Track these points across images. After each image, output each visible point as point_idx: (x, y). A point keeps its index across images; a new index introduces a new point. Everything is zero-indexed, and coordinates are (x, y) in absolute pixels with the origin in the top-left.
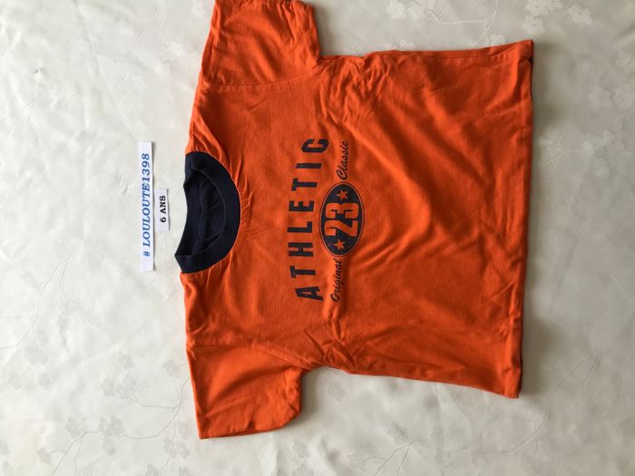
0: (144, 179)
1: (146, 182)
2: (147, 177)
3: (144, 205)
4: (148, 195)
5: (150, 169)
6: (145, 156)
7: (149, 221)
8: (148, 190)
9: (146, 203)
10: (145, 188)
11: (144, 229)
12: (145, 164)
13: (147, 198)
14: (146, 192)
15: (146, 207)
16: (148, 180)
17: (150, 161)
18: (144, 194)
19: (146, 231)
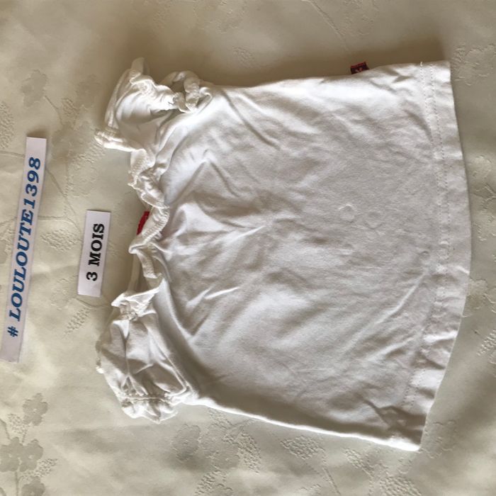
0: (26, 201)
1: (28, 207)
2: (31, 199)
3: (20, 246)
4: (29, 231)
5: (39, 186)
6: (34, 162)
7: (23, 276)
8: (30, 221)
11: (15, 288)
12: (33, 176)
13: (26, 235)
14: (27, 225)
15: (23, 250)
16: (33, 204)
17: (40, 172)
18: (22, 228)
19: (18, 292)
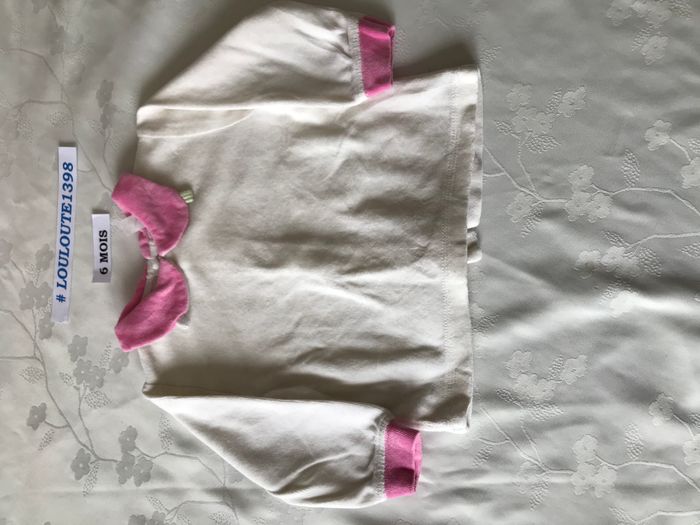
9: (66, 230)
10: (66, 209)
